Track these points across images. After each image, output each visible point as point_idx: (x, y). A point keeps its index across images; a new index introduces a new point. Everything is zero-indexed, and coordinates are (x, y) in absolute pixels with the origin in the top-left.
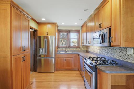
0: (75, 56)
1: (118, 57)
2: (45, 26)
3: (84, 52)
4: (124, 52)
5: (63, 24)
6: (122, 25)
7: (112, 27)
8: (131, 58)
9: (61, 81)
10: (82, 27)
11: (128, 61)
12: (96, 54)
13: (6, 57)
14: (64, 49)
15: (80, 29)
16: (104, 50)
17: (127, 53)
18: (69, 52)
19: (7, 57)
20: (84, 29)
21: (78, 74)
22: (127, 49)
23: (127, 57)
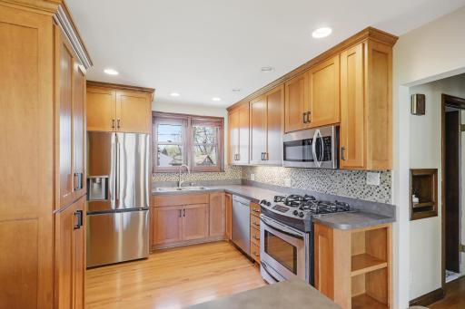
0: (217, 197)
1: (346, 192)
2: (107, 96)
3: (235, 183)
4: (360, 181)
5: (175, 95)
6: (368, 124)
7: (342, 125)
8: (375, 193)
9: (187, 280)
10: (230, 110)
11: (369, 199)
12: (279, 188)
13: (28, 219)
14: (174, 178)
15: (224, 114)
16: (305, 178)
17: (368, 183)
18: (190, 185)
19: (37, 218)
20: (241, 117)
21: (229, 251)
22: (368, 174)
23: (367, 191)
